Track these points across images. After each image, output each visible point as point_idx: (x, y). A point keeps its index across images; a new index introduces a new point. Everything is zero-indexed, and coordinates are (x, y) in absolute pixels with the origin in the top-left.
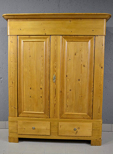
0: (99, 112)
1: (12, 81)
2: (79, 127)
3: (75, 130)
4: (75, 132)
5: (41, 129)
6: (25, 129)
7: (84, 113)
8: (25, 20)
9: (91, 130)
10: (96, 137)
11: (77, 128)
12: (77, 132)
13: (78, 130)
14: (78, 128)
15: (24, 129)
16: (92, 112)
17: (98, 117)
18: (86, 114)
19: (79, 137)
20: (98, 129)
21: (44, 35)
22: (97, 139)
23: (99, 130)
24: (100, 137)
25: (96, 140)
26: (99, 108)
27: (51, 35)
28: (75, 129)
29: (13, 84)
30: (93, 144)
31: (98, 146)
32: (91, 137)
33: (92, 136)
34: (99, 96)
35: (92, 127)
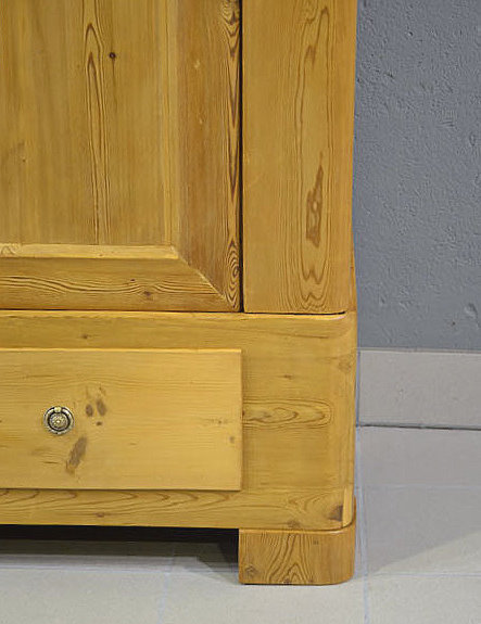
0: (314, 235)
2: (94, 392)
3: (58, 425)
4: (64, 446)
7: (145, 241)
9: (235, 428)
10: (292, 502)
11: (78, 412)
12: (78, 453)
13: (86, 426)
14: (89, 412)
16: (233, 236)
17: (309, 285)
18: (173, 254)
19: (111, 504)
20: (308, 412)
22: (303, 522)
23: (318, 425)
24: (333, 501)
25: (294, 525)
26: (310, 186)
28: (58, 420)
30: (258, 565)
31: (312, 583)
32: (234, 502)
33: (244, 485)
34: (312, 51)
35: (246, 399)
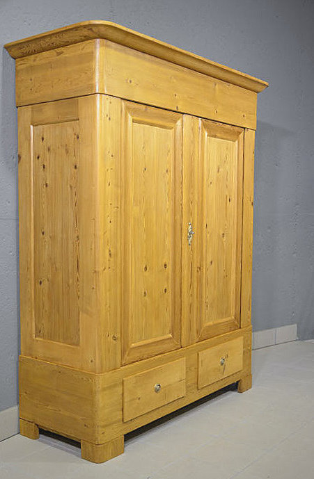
1: (110, 251)
2: (227, 353)
5: (170, 385)
6: (139, 399)
8: (140, 54)
12: (224, 368)
13: (225, 361)
15: (137, 400)
18: (233, 318)
21: (173, 109)
27: (183, 114)
29: (112, 259)
33: (243, 368)
